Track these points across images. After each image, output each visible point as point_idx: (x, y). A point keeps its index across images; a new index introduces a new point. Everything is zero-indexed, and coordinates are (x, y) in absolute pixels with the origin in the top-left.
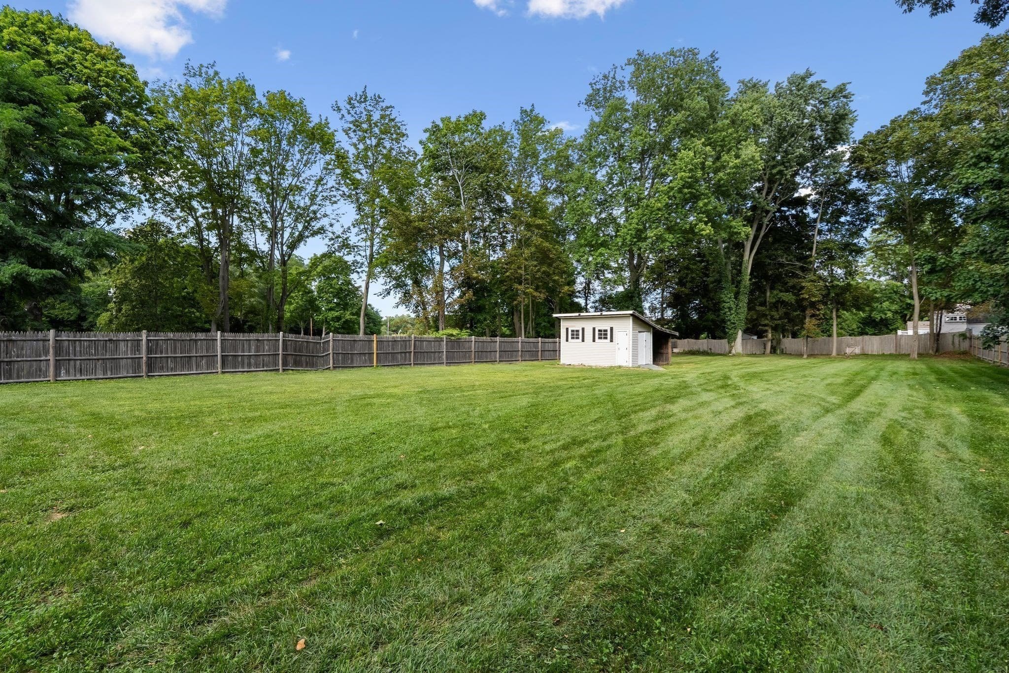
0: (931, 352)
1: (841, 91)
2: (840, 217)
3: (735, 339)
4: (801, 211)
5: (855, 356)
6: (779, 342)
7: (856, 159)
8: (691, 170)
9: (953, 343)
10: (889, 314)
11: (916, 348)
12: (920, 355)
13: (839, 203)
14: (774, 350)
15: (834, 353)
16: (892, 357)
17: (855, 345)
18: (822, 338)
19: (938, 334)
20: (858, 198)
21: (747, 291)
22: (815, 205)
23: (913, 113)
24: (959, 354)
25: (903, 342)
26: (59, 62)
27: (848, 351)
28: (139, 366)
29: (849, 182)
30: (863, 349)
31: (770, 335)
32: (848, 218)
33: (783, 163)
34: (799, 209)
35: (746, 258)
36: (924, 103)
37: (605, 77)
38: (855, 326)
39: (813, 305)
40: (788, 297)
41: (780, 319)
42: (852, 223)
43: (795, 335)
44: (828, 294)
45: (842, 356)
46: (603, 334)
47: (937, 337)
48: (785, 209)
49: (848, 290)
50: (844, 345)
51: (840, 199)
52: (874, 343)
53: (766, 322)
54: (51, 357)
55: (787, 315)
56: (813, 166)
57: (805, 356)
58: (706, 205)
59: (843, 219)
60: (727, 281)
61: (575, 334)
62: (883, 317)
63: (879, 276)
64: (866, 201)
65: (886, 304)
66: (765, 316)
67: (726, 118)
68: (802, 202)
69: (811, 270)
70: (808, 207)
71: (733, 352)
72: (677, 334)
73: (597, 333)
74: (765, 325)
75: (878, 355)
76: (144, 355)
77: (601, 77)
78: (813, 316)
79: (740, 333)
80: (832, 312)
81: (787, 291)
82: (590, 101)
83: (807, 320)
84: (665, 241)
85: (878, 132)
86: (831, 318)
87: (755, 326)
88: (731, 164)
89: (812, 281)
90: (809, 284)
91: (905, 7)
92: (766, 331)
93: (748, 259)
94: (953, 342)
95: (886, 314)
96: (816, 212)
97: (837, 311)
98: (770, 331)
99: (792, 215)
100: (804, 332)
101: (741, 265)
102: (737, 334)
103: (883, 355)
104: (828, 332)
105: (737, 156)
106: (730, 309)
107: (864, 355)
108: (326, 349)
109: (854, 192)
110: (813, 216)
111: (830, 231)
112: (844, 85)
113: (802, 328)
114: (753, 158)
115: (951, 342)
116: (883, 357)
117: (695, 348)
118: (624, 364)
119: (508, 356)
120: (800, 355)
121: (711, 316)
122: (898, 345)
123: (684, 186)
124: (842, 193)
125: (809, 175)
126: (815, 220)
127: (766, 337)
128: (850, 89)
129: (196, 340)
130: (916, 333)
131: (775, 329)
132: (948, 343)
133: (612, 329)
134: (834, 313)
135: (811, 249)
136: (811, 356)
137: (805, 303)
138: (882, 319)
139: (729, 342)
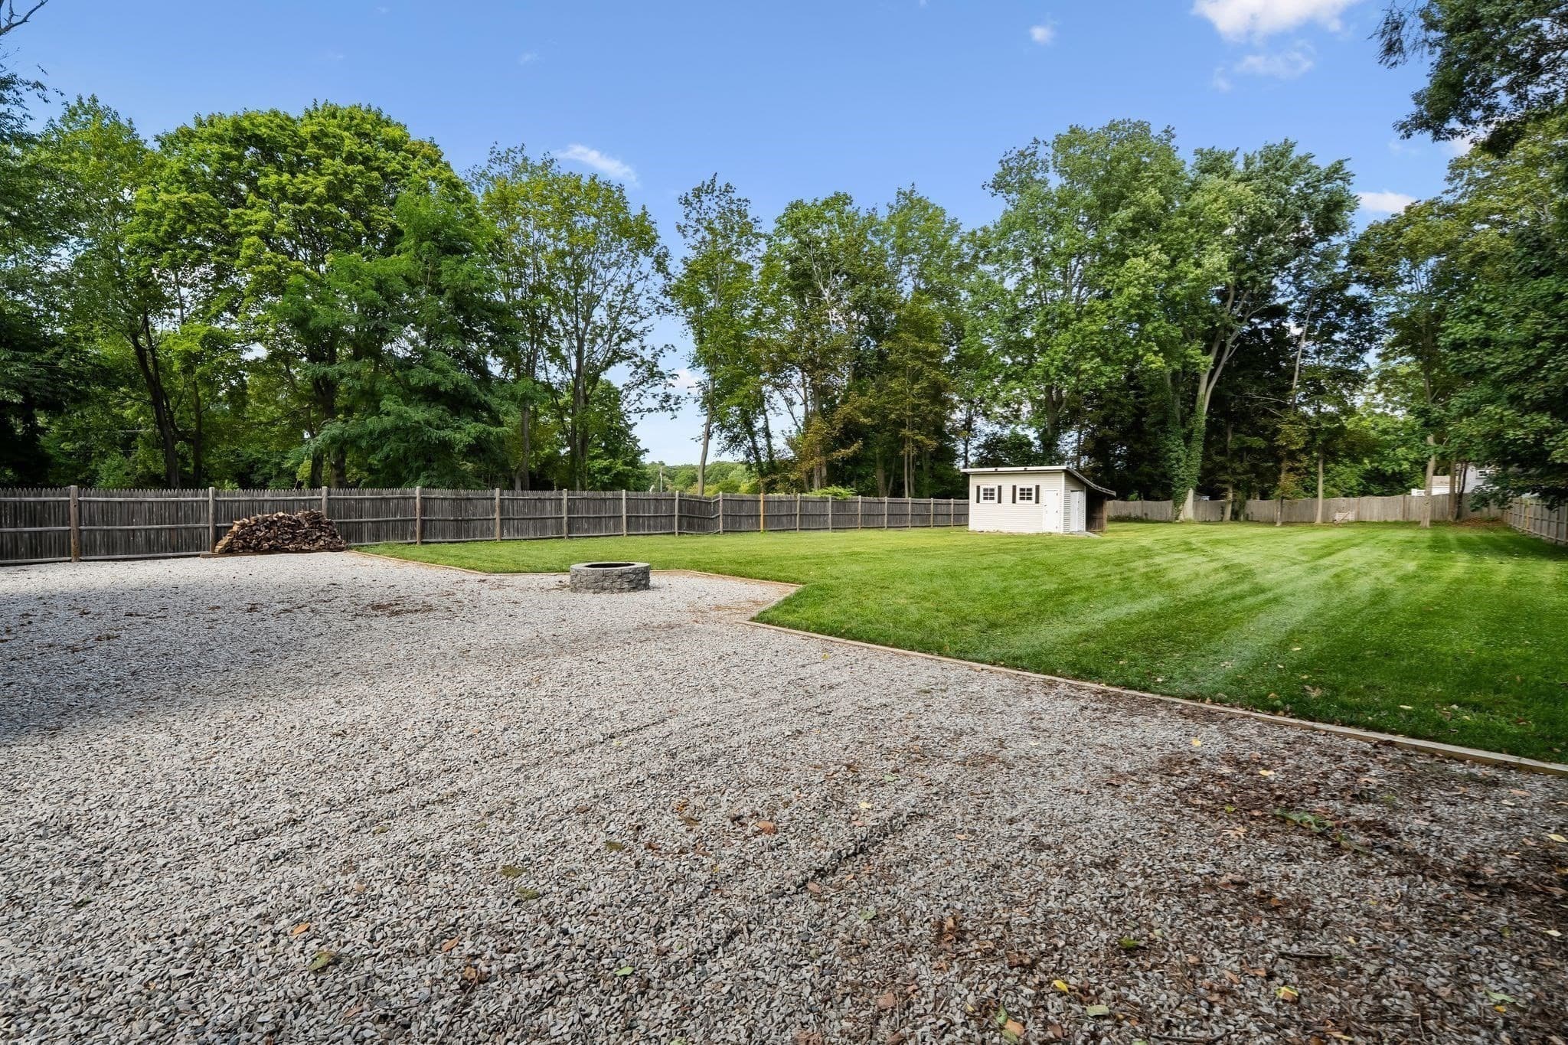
0: (1449, 518)
1: (1336, 171)
2: (1332, 333)
3: (1184, 500)
4: (1279, 324)
5: (1347, 524)
6: (1243, 505)
7: (1356, 259)
8: (1142, 287)
10: (1406, 466)
11: (1428, 514)
12: (1434, 523)
13: (1332, 314)
14: (1235, 516)
15: (1319, 520)
16: (1397, 524)
17: (1349, 508)
18: (1304, 500)
19: (1461, 495)
20: (1359, 309)
21: (1201, 436)
22: (1299, 317)
23: (1432, 204)
24: (1488, 521)
25: (1413, 505)
26: (394, 173)
27: (1338, 517)
28: (561, 525)
29: (1346, 287)
30: (1358, 514)
31: (1231, 496)
32: (1344, 335)
33: (1256, 267)
34: (1276, 321)
35: (1202, 392)
36: (1447, 192)
37: (1022, 154)
38: (1354, 483)
39: (1292, 456)
40: (1258, 442)
41: (1246, 472)
42: (1347, 342)
43: (1264, 496)
44: (1314, 440)
45: (1329, 523)
46: (1026, 494)
47: (1458, 498)
48: (1257, 321)
49: (1342, 435)
50: (1333, 510)
51: (1334, 310)
52: (1375, 506)
53: (1226, 477)
54: (497, 516)
55: (1254, 468)
56: (1296, 267)
57: (1279, 524)
58: (1155, 329)
59: (1337, 336)
60: (1175, 423)
61: (989, 494)
62: (1397, 469)
63: (1393, 410)
64: (1369, 313)
65: (1401, 451)
66: (1224, 468)
67: (1182, 213)
68: (1280, 312)
69: (1289, 407)
70: (1290, 320)
71: (1181, 517)
72: (1114, 494)
73: (1018, 492)
74: (1224, 482)
75: (1378, 523)
76: (565, 515)
77: (1015, 153)
78: (1291, 470)
79: (1191, 492)
80: (1316, 465)
81: (1255, 434)
82: (1000, 185)
83: (1283, 476)
84: (1102, 374)
85: (1388, 224)
86: (1316, 474)
87: (1212, 482)
88: (1191, 276)
89: (1291, 423)
90: (1286, 427)
91: (1402, 132)
92: (1226, 490)
93: (1205, 393)
95: (1400, 465)
96: (1299, 326)
97: (1325, 462)
98: (1231, 490)
99: (1267, 330)
100: (1278, 492)
101: (1194, 402)
102: (1186, 493)
103: (1386, 522)
104: (1311, 490)
105: (1198, 265)
106: (1178, 460)
107: (1360, 523)
108: (716, 511)
109: (1355, 299)
110: (1296, 331)
111: (1318, 353)
112: (1340, 162)
113: (1276, 486)
116: (1386, 525)
117: (1124, 513)
118: (1053, 530)
119: (897, 521)
120: (1272, 523)
121: (1146, 468)
122: (1406, 510)
124: (1337, 301)
125: (1291, 279)
126: (1299, 338)
127: (1225, 497)
128: (1348, 167)
129: (605, 500)
130: (1430, 493)
131: (1238, 486)
133: (1038, 487)
134: (1321, 466)
135: (1291, 378)
136: (1285, 524)
137: (1282, 453)
138: (1394, 472)
139: (1175, 505)
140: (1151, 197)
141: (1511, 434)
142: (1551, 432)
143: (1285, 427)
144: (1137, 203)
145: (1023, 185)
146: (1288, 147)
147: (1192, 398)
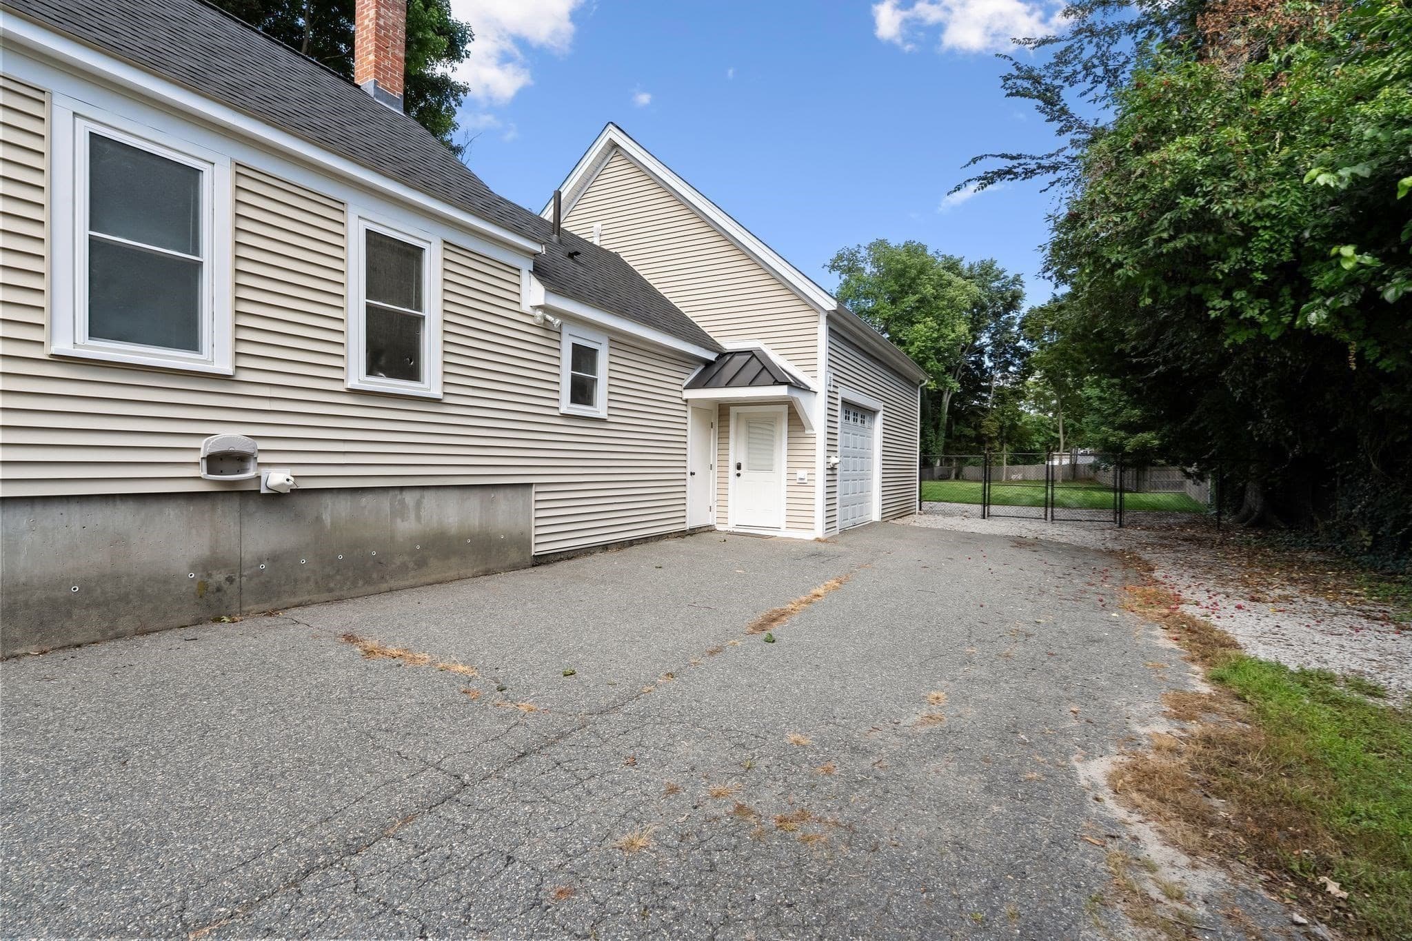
0: (1070, 477)
1: (1017, 280)
2: (1008, 367)
5: (1019, 482)
7: (1023, 326)
8: (924, 341)
9: (1084, 471)
11: (1060, 475)
14: (957, 477)
15: (1004, 479)
17: (1019, 472)
19: (1075, 465)
21: (945, 428)
27: (1013, 477)
30: (1024, 476)
31: (955, 464)
32: (1015, 369)
35: (944, 400)
37: (850, 251)
39: (990, 440)
40: (971, 432)
41: (964, 449)
42: (1017, 373)
43: (973, 464)
44: (1001, 432)
45: (1009, 481)
47: (1074, 467)
49: (1015, 429)
51: (1010, 353)
52: (1032, 471)
53: (952, 452)
55: (967, 447)
59: (1011, 369)
64: (1028, 357)
66: (952, 447)
68: (981, 351)
69: (988, 410)
78: (989, 449)
79: (938, 461)
81: (970, 427)
88: (949, 337)
89: (989, 419)
90: (987, 423)
92: (953, 460)
93: (946, 401)
97: (1006, 444)
102: (936, 462)
103: (1037, 480)
104: (1000, 461)
105: (953, 331)
106: (932, 442)
107: (1024, 480)
109: (1020, 347)
111: (1001, 378)
112: (1019, 276)
114: (964, 335)
115: (1082, 471)
116: (1038, 482)
122: (1047, 472)
123: (919, 352)
124: (1012, 349)
126: (990, 368)
127: (953, 464)
128: (1022, 278)
130: (1060, 463)
132: (1080, 472)
134: (1005, 447)
137: (985, 439)
140: (929, 290)
141: (1111, 439)
142: (1125, 439)
143: (985, 423)
144: (922, 294)
145: (849, 270)
146: (993, 263)
147: (940, 403)
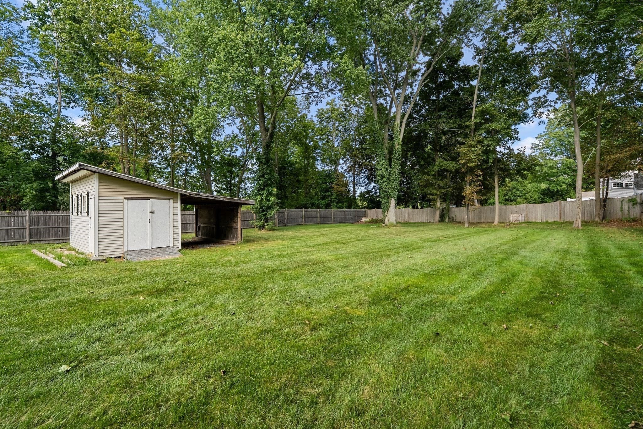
0: (597, 219)
3: (388, 208)
6: (448, 211)
9: (622, 210)
10: (564, 186)
12: (585, 223)
14: (442, 219)
16: (556, 225)
17: (519, 212)
19: (605, 200)
24: (629, 221)
25: (567, 208)
27: (512, 218)
30: (528, 217)
31: (438, 204)
39: (472, 171)
40: (451, 165)
41: (447, 187)
43: (458, 204)
46: (85, 203)
47: (603, 203)
50: (506, 214)
52: (539, 211)
57: (466, 225)
62: (559, 188)
65: (561, 178)
71: (386, 221)
73: (82, 201)
75: (541, 223)
79: (393, 202)
90: (466, 149)
94: (622, 208)
95: (561, 186)
98: (438, 200)
102: (389, 203)
103: (547, 223)
113: (464, 196)
115: (619, 209)
116: (546, 225)
120: (462, 224)
131: (444, 198)
132: (616, 210)
133: (88, 195)
134: (496, 180)
136: (471, 224)
138: (558, 191)
139: (384, 213)
